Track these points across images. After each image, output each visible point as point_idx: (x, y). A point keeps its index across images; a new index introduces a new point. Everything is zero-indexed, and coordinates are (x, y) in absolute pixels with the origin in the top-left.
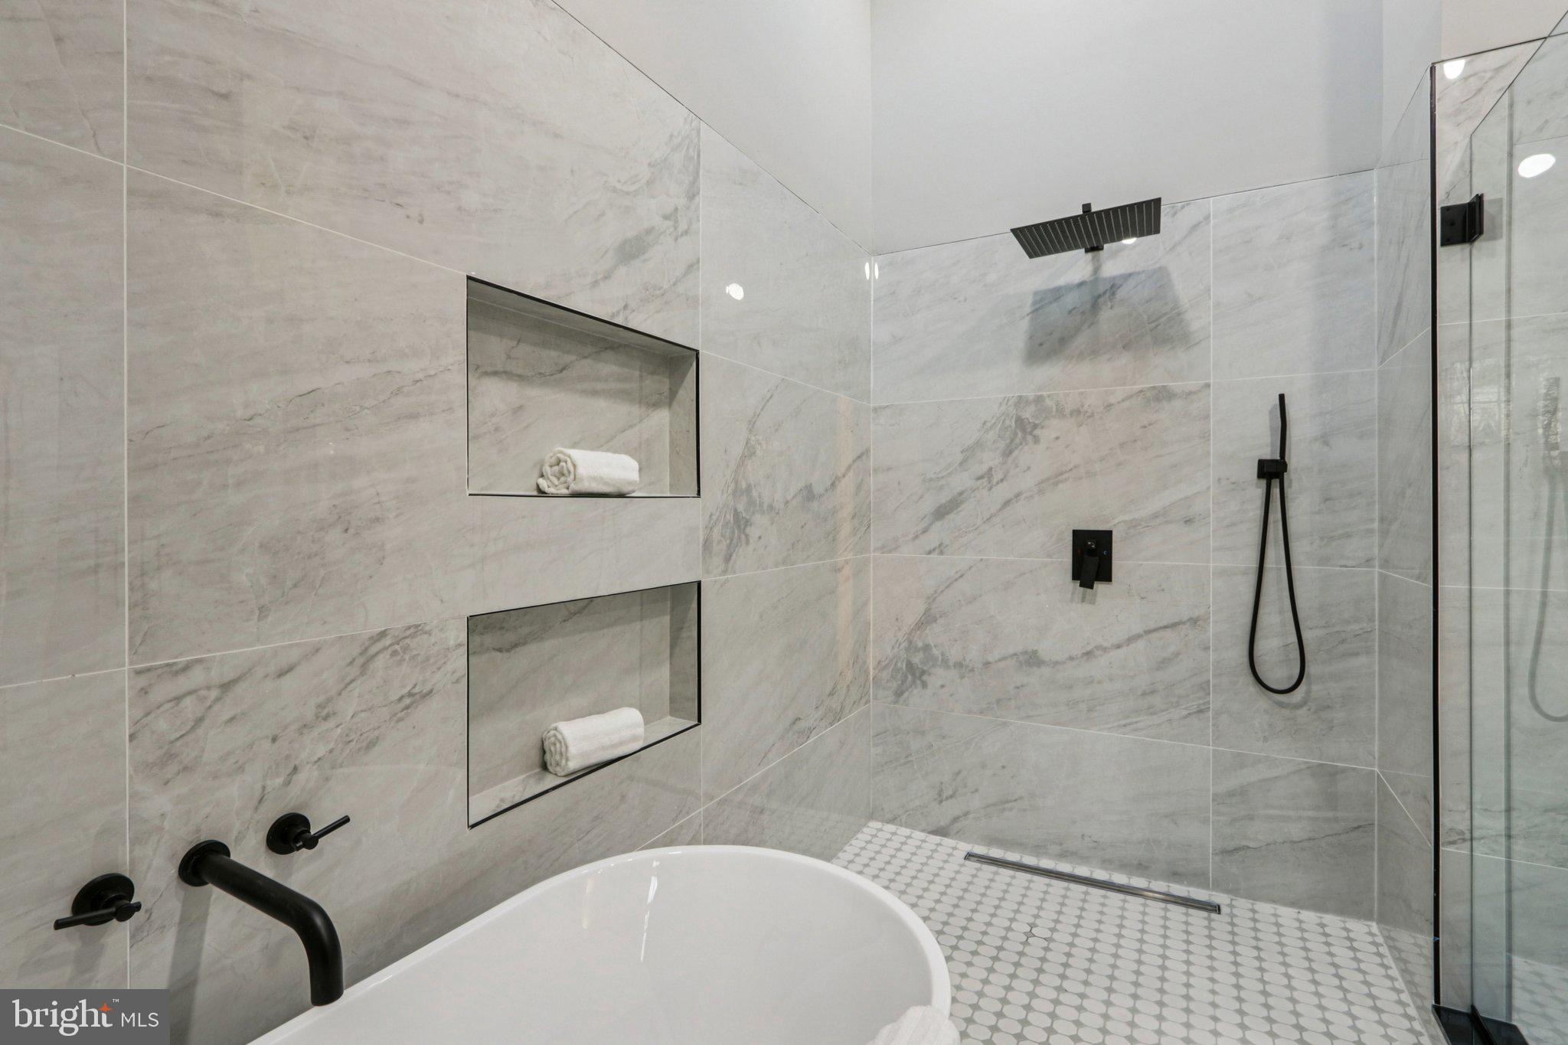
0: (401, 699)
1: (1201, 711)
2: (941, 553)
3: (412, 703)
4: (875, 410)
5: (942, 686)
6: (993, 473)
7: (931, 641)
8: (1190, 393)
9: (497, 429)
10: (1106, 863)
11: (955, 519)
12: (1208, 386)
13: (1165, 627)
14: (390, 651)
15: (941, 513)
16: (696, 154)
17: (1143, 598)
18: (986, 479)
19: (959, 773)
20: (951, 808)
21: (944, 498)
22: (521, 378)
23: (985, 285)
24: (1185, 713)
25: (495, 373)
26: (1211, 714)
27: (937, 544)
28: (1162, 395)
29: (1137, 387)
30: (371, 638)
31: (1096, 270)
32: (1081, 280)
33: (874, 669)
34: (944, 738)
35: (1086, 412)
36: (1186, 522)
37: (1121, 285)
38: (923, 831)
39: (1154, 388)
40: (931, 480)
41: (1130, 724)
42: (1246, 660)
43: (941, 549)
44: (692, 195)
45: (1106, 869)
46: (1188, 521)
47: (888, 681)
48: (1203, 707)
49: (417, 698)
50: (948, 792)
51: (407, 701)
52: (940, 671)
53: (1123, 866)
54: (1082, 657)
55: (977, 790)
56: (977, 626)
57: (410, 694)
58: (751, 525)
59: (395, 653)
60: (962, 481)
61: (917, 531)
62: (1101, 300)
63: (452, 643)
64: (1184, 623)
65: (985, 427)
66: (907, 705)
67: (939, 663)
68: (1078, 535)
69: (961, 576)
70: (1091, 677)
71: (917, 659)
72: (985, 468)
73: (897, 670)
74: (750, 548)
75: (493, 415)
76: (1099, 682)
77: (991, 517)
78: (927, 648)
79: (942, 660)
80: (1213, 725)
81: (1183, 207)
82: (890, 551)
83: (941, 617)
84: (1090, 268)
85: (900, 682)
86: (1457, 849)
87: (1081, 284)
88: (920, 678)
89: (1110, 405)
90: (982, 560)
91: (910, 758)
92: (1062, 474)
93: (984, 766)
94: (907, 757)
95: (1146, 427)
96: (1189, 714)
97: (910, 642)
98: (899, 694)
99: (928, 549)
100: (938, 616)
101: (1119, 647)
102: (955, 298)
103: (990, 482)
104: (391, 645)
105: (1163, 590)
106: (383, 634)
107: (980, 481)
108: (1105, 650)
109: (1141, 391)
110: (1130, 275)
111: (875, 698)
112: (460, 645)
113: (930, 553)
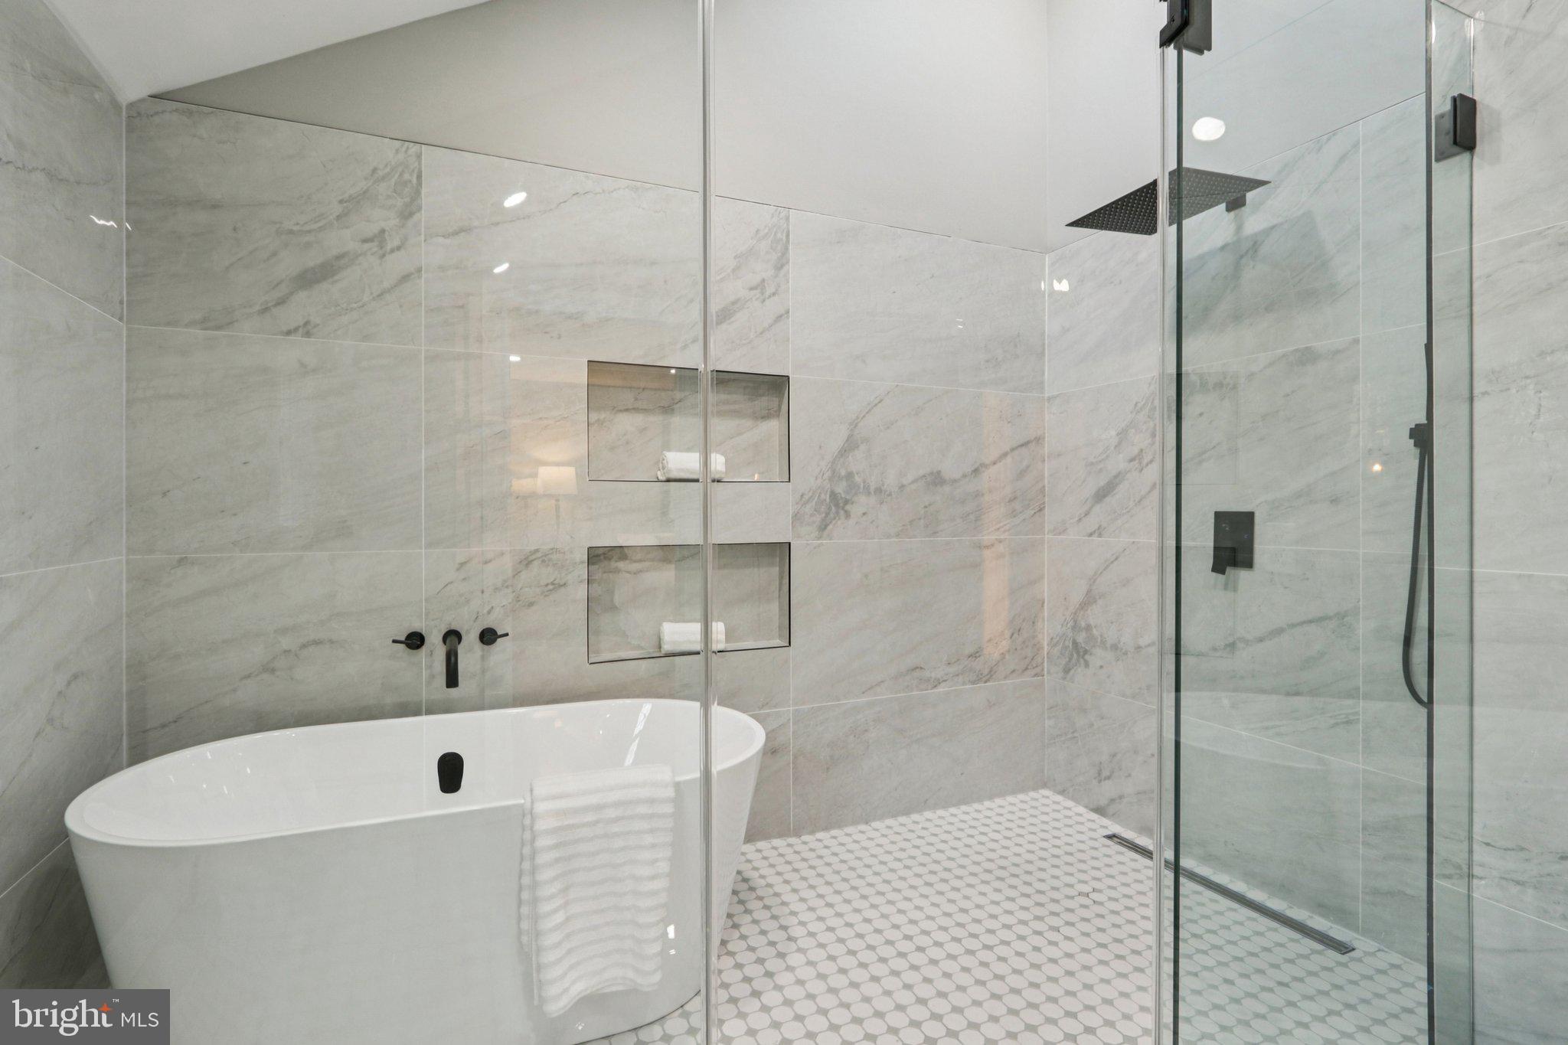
0: (547, 585)
1: (1348, 722)
2: (1100, 535)
3: (553, 589)
4: (1049, 399)
5: (1101, 667)
6: (1144, 455)
7: (1092, 622)
8: (1337, 352)
9: (627, 443)
10: (1249, 876)
11: (1111, 501)
12: (1356, 341)
13: (1311, 622)
14: (541, 559)
15: (1101, 495)
16: (785, 235)
17: (1286, 588)
18: (1137, 461)
19: (1114, 755)
20: (1108, 789)
21: (1102, 481)
22: (645, 411)
23: (1137, 265)
24: (1332, 721)
25: (627, 410)
26: (1360, 726)
27: (1096, 527)
28: (1307, 357)
29: (1280, 351)
30: (530, 552)
31: (1239, 228)
32: (1223, 243)
33: (1048, 645)
34: (1102, 718)
35: (1229, 384)
36: (1332, 501)
37: (1264, 241)
38: (1086, 807)
39: (1297, 350)
40: (1092, 464)
41: (1272, 728)
42: (1399, 666)
43: (1099, 532)
44: (781, 265)
45: (1247, 883)
46: (1335, 501)
47: (1058, 657)
48: (1351, 717)
49: (558, 586)
50: (1106, 773)
51: (551, 587)
52: (1098, 651)
53: (1264, 884)
54: (1224, 649)
55: (1130, 775)
56: (1129, 609)
57: (552, 584)
58: (852, 504)
59: (543, 561)
60: (1118, 463)
61: (1081, 514)
62: (1244, 261)
63: (578, 560)
64: (1330, 618)
65: (1137, 408)
66: (1073, 682)
67: (1098, 644)
68: (1220, 517)
69: (1116, 559)
70: (1234, 671)
71: (1081, 638)
72: (1136, 451)
73: (1066, 648)
74: (852, 522)
75: (625, 435)
76: (1242, 678)
77: (1141, 500)
78: (1088, 628)
79: (1101, 641)
80: (1364, 740)
81: (1329, 139)
82: (1060, 534)
83: (1100, 598)
84: (1232, 228)
85: (1067, 659)
86: (1453, 885)
87: (1223, 248)
88: (1083, 658)
89: (1253, 374)
90: (1134, 542)
91: (1075, 735)
92: (1204, 452)
93: (1136, 752)
94: (1073, 732)
95: (1288, 395)
96: (1337, 724)
97: (1075, 622)
98: (1067, 671)
99: (1089, 532)
100: (1097, 597)
101: (1261, 640)
102: (1112, 283)
103: (1140, 464)
104: (542, 557)
105: (1308, 579)
106: (537, 551)
107: (1132, 463)
108: (1247, 642)
109: (1284, 356)
110: (1273, 228)
111: (1049, 673)
112: (582, 562)
113: (1091, 535)
